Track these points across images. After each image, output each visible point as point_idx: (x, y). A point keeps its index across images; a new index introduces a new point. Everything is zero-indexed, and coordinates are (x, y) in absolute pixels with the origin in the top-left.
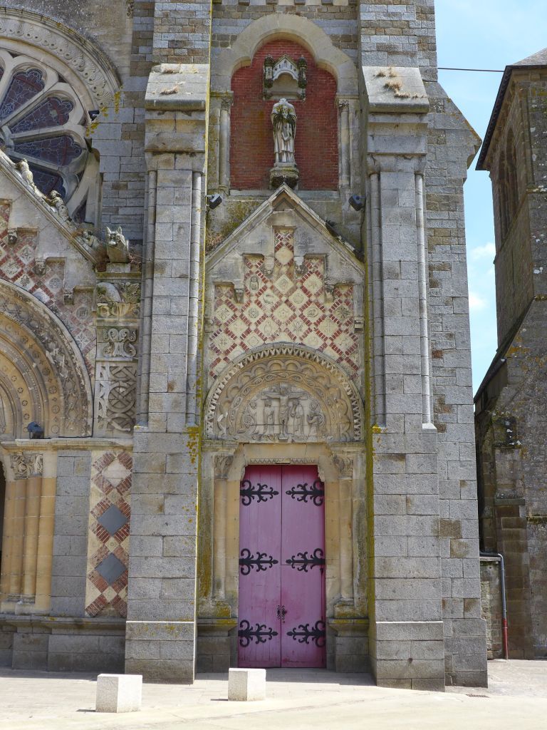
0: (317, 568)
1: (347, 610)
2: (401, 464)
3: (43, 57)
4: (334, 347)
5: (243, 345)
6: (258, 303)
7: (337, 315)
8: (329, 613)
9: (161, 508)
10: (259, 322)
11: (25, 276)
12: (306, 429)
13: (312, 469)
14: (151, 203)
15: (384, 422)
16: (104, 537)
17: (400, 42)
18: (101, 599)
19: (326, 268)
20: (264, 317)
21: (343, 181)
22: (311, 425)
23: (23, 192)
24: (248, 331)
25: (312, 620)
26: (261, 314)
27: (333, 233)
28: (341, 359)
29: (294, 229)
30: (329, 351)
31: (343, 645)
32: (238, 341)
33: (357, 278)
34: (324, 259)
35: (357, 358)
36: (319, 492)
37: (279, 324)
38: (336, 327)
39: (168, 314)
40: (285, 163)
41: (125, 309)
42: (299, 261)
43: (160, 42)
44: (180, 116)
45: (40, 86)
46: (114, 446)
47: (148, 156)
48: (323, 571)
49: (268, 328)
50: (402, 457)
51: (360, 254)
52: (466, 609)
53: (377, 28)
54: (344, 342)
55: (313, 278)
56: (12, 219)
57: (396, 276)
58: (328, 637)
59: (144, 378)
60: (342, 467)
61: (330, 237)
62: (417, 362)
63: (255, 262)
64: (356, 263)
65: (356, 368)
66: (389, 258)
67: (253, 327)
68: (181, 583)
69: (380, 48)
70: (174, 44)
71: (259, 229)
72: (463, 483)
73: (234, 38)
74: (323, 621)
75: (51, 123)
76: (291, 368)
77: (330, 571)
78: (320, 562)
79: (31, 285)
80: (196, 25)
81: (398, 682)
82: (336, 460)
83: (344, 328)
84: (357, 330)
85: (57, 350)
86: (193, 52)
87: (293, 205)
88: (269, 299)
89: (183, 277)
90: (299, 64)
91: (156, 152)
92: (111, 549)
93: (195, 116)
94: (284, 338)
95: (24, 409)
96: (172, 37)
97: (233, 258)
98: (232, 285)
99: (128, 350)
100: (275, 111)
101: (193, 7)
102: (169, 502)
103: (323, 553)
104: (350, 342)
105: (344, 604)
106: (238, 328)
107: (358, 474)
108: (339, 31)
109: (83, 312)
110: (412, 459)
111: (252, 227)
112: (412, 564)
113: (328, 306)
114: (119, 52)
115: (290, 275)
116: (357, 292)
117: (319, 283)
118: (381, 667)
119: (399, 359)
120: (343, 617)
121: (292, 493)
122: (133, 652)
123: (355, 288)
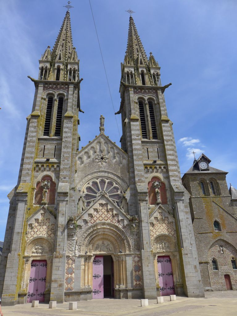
0: (171, 275)
1: (179, 283)
2: (187, 255)
3: (112, 180)
4: (171, 234)
5: (155, 234)
6: (157, 226)
7: (171, 228)
8: (175, 284)
9: (148, 266)
10: (158, 230)
11: (117, 222)
12: (167, 249)
13: (168, 256)
14: (140, 209)
15: (183, 248)
16: (136, 272)
17: (176, 178)
18: (136, 284)
19: (168, 219)
20: (159, 229)
21: (169, 203)
22: (168, 248)
23: (116, 207)
24: (156, 231)
25: (172, 285)
26: (158, 228)
27: (169, 213)
28: (172, 236)
29: (162, 212)
30: (170, 235)
31: (179, 290)
32: (155, 233)
33: (174, 221)
34: (168, 218)
35: (175, 236)
36: (170, 261)
37: (161, 230)
38: (171, 230)
39: (145, 230)
40: (159, 200)
41: (136, 228)
42: (164, 218)
43: (137, 179)
44: (144, 194)
45: (113, 185)
46: (136, 254)
47: (138, 201)
48: (173, 276)
49: (159, 230)
50: (187, 254)
51: (174, 217)
52: (199, 282)
53: (173, 176)
54: (173, 233)
55: (166, 221)
56: (114, 212)
57: (182, 221)
58: (175, 289)
59: (142, 242)
60: (175, 256)
61: (168, 214)
62: (187, 237)
63: (156, 218)
64: (173, 218)
65: (175, 237)
66: (180, 218)
67: (157, 231)
68: (153, 280)
69: (173, 180)
70: (139, 180)
71: (156, 212)
72: (196, 258)
73: (148, 177)
74: (174, 286)
75: (115, 192)
76: (164, 238)
77: (174, 276)
78: (172, 274)
79: (118, 224)
80: (142, 176)
81: (192, 297)
82: (174, 255)
83: (172, 230)
84: (175, 231)
86: (142, 181)
87: (162, 208)
88: (159, 225)
89: (147, 223)
90: (159, 183)
91: (140, 200)
92: (137, 274)
93: (146, 194)
94: (162, 233)
95: (117, 247)
96: (138, 178)
97: (153, 218)
98: (153, 223)
99: (136, 236)
100: (156, 191)
101: (142, 173)
102: (149, 265)
103: (172, 272)
104: (174, 233)
105: (178, 282)
106: (154, 231)
107: (178, 257)
108: (165, 176)
109: (128, 229)
110: (189, 254)
111: (155, 212)
112: (191, 274)
113: (169, 226)
114: (126, 179)
115: (162, 221)
116: (174, 224)
117: (167, 222)
118: (189, 294)
119: (184, 236)
120: (179, 285)
121: (165, 261)
122: (146, 294)
123: (174, 223)
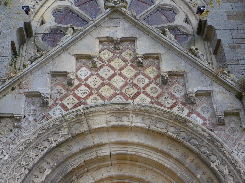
23: (169, 49)
79: (186, 111)
85: (219, 161)
